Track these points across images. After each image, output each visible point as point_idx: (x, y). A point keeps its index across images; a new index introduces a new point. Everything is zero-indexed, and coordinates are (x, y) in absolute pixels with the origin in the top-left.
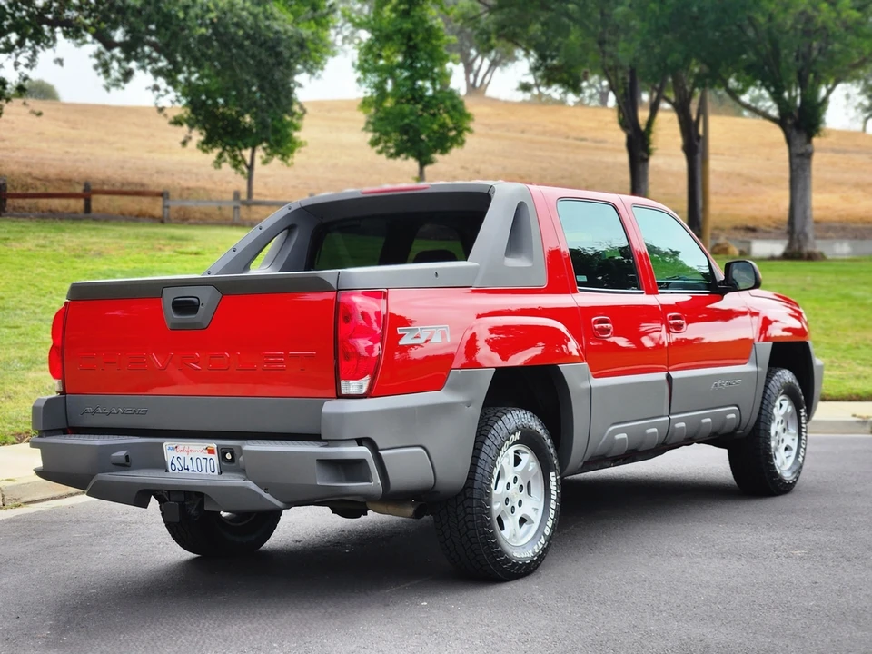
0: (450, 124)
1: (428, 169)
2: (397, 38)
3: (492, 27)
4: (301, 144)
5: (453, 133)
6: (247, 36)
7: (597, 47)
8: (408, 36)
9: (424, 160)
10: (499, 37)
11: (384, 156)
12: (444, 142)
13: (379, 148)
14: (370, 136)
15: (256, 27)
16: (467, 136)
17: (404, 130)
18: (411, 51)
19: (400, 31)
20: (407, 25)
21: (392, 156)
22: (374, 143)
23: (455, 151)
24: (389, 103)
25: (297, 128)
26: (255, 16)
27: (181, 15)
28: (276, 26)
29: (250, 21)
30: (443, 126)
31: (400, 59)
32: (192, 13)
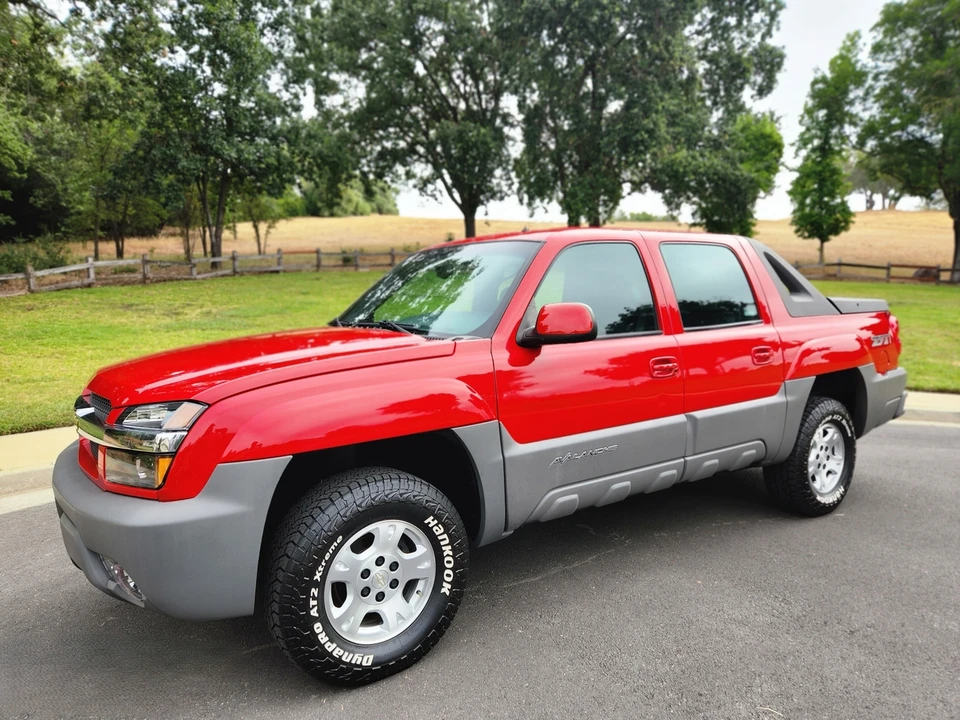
0: (841, 219)
1: (826, 244)
2: (814, 175)
3: (878, 168)
4: (757, 233)
5: (843, 224)
6: (719, 179)
7: (937, 170)
8: (819, 174)
9: (824, 239)
10: (883, 172)
11: (801, 239)
12: (836, 229)
13: (799, 233)
14: (794, 228)
15: (727, 175)
16: (851, 225)
17: (812, 224)
18: (822, 182)
19: (814, 172)
20: (819, 168)
21: (805, 238)
22: (797, 231)
23: (843, 234)
24: (807, 210)
25: (754, 225)
26: (726, 169)
27: (681, 170)
28: (738, 173)
29: (722, 171)
30: (837, 220)
31: (816, 186)
32: (688, 169)
